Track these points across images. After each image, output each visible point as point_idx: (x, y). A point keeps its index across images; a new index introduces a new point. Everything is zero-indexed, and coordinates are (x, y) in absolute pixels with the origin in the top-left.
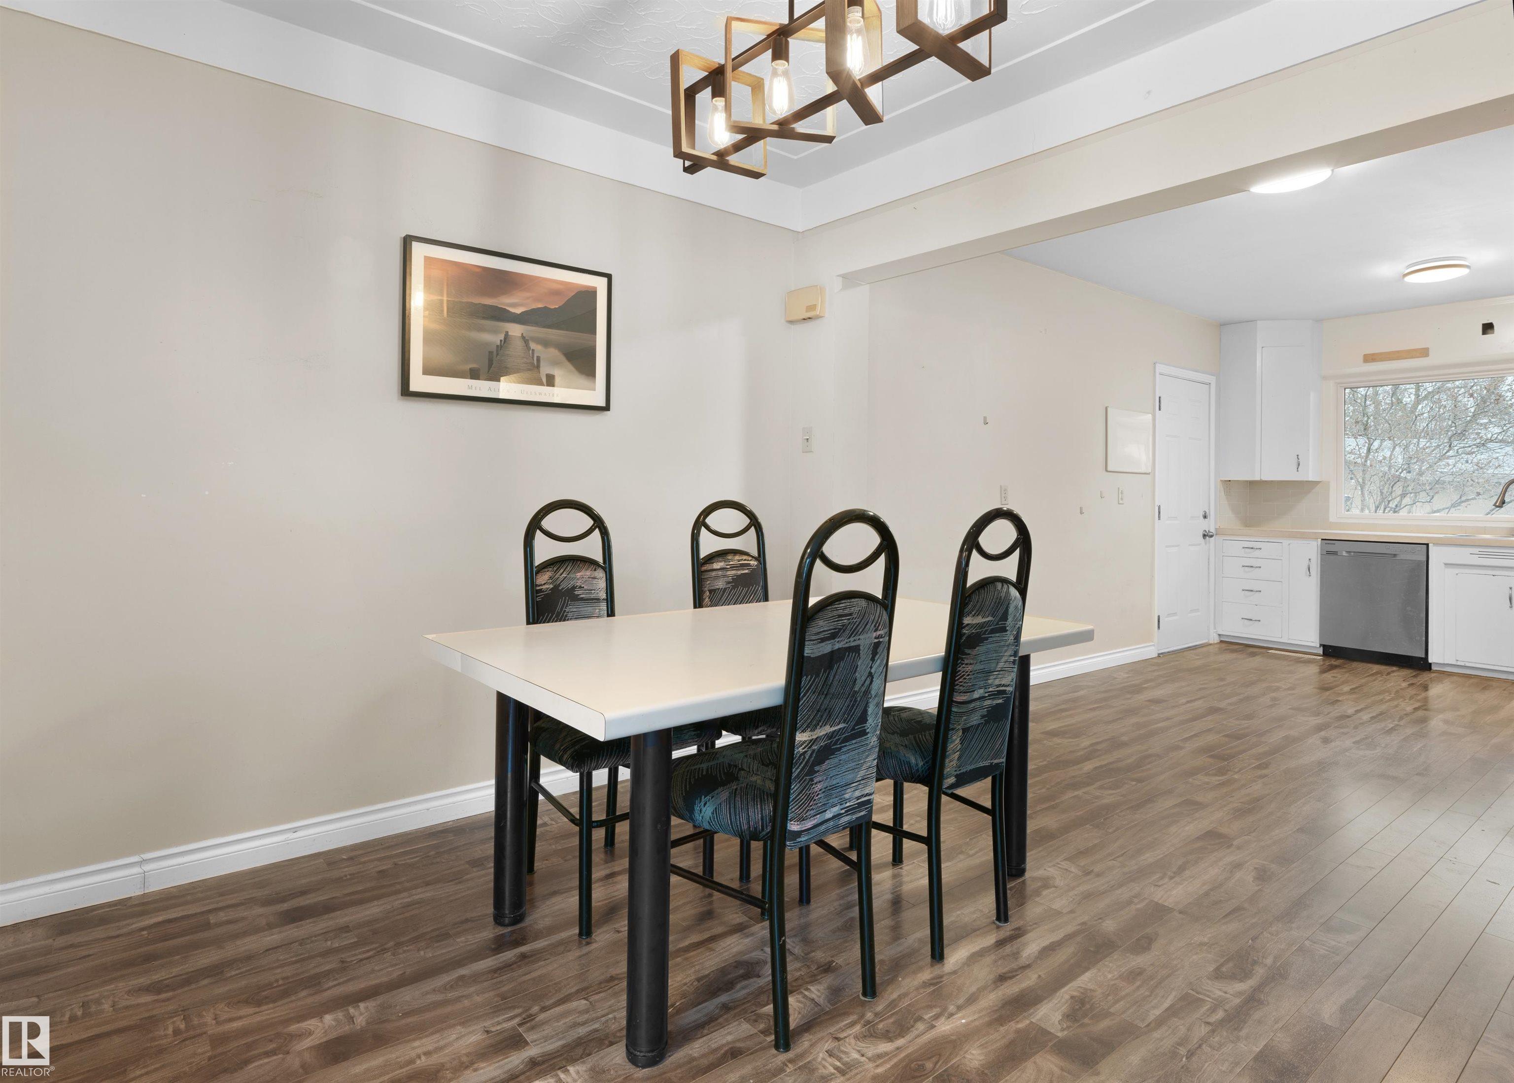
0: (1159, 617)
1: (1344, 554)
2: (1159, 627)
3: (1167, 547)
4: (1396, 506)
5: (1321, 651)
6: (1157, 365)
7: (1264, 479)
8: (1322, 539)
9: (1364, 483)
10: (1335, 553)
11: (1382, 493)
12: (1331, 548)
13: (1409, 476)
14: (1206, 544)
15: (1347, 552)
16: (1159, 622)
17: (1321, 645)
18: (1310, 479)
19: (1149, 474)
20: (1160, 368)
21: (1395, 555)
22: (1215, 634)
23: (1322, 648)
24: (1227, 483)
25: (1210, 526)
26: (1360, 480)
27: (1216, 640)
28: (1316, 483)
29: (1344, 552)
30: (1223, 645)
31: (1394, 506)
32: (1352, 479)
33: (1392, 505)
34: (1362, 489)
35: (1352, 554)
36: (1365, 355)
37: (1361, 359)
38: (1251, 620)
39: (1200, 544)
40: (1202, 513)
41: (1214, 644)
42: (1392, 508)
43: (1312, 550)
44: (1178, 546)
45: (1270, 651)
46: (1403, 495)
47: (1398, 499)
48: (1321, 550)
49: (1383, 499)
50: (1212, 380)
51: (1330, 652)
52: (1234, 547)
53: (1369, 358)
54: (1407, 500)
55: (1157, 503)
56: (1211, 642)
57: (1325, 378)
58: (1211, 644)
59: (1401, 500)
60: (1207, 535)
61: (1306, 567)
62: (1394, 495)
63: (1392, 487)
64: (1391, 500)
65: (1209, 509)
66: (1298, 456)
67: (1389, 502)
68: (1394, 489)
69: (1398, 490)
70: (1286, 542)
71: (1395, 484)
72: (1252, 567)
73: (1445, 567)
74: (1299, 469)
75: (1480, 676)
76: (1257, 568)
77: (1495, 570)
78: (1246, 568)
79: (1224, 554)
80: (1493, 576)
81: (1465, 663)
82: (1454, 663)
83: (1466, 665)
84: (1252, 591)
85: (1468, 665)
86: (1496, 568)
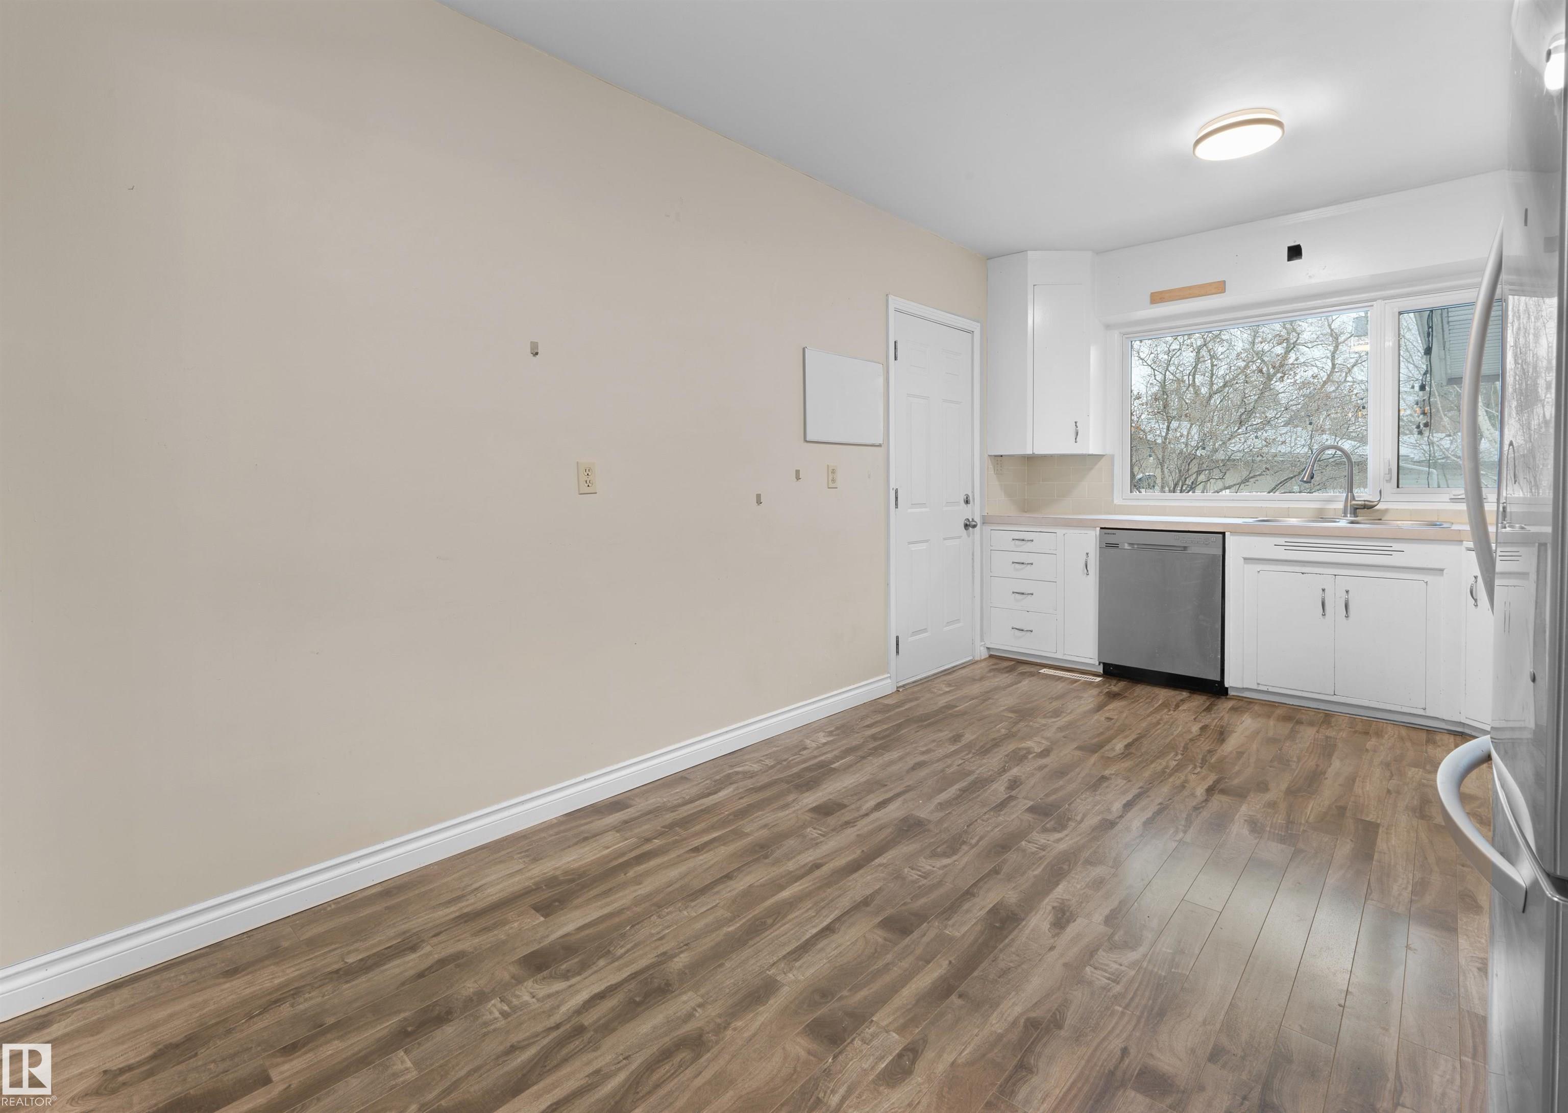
0: (897, 638)
1: (1126, 546)
2: (897, 652)
3: (910, 543)
4: (1192, 483)
5: (1100, 670)
6: (891, 297)
7: (1037, 452)
8: (1101, 528)
9: (1163, 461)
10: (1115, 546)
11: (1180, 471)
12: (1112, 539)
13: (1203, 452)
14: (969, 536)
15: (1130, 544)
16: (897, 644)
17: (1100, 663)
18: (1091, 452)
19: (880, 446)
20: (895, 302)
21: (1185, 548)
22: (982, 648)
23: (1102, 665)
24: (998, 459)
25: (975, 512)
26: (1160, 457)
27: (985, 654)
28: (1098, 457)
29: (1126, 545)
30: (994, 661)
31: (1190, 483)
32: (1150, 456)
33: (1189, 482)
34: (1162, 466)
35: (1136, 546)
36: (1152, 293)
37: (1148, 299)
38: (1022, 630)
39: (960, 537)
40: (963, 498)
41: (981, 661)
42: (1188, 485)
43: (1090, 540)
44: (927, 541)
45: (1043, 671)
46: (1199, 473)
47: (1194, 476)
48: (1100, 541)
49: (1181, 476)
50: (976, 327)
51: (1111, 671)
52: (1003, 537)
53: (1157, 298)
54: (1202, 477)
55: (893, 485)
56: (977, 658)
57: (1108, 327)
58: (976, 662)
59: (1197, 477)
60: (969, 525)
61: (1083, 565)
62: (1190, 472)
63: (1189, 465)
64: (1188, 477)
65: (973, 492)
66: (1076, 422)
67: (1186, 479)
68: (1190, 467)
69: (1194, 468)
70: (1060, 531)
71: (1191, 461)
72: (1023, 563)
73: (1245, 563)
74: (1077, 439)
75: (1286, 704)
76: (1029, 566)
77: (1305, 566)
78: (1017, 565)
79: (992, 548)
80: (1303, 573)
81: (1268, 687)
82: (1255, 687)
83: (1269, 690)
84: (1023, 594)
85: (1271, 689)
86: (1305, 564)
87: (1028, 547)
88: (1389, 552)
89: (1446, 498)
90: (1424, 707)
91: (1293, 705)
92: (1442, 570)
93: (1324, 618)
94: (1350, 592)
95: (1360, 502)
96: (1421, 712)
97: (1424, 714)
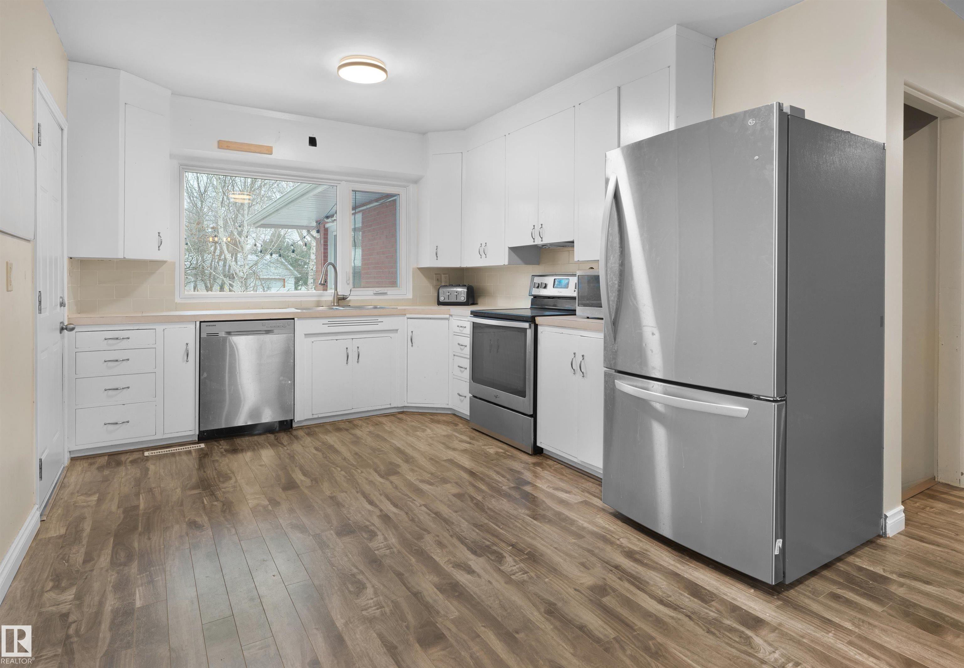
1: (224, 335)
5: (197, 438)
7: (126, 257)
8: (200, 322)
12: (212, 330)
14: (61, 340)
15: (227, 332)
17: (198, 431)
23: (198, 434)
25: (65, 315)
27: (68, 459)
29: (224, 333)
38: (117, 424)
39: (58, 342)
40: (60, 300)
43: (190, 333)
45: (147, 454)
48: (199, 334)
51: (206, 437)
53: (222, 145)
55: (38, 288)
56: (66, 464)
58: (69, 468)
60: (64, 328)
61: (183, 353)
65: (64, 294)
70: (160, 328)
72: (117, 361)
73: (305, 337)
74: (160, 248)
75: (326, 423)
76: (124, 362)
77: (338, 335)
78: (110, 364)
79: (77, 350)
80: (337, 340)
81: (318, 415)
82: (311, 417)
83: (319, 417)
84: (117, 389)
85: (320, 416)
86: (337, 334)
87: (124, 344)
88: (376, 323)
89: (372, 293)
90: (390, 403)
91: (330, 422)
92: (397, 330)
93: (347, 365)
94: (359, 348)
95: (341, 296)
96: (389, 406)
97: (390, 407)
